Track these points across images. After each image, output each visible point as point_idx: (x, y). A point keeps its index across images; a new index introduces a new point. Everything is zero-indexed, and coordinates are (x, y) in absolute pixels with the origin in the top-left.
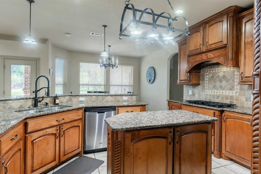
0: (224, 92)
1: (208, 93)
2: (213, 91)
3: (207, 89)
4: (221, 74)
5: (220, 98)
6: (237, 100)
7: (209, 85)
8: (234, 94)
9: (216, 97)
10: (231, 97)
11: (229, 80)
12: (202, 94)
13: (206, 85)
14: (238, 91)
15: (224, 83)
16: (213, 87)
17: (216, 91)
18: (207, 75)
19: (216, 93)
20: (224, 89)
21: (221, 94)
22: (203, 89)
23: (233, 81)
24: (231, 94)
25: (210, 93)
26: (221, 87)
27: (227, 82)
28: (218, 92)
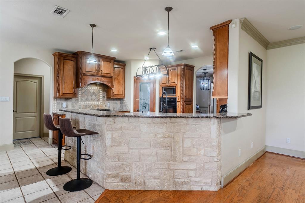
0: (94, 102)
1: (81, 104)
2: (86, 103)
3: (80, 101)
4: (92, 91)
5: (91, 107)
6: (101, 107)
7: (83, 98)
8: (100, 104)
9: (88, 107)
10: (98, 106)
11: (97, 95)
12: (75, 105)
13: (79, 98)
14: (102, 102)
15: (94, 97)
16: (86, 99)
17: (88, 103)
18: (80, 90)
19: (88, 104)
20: (94, 101)
21: (92, 104)
22: (77, 102)
23: (99, 96)
24: (98, 104)
25: (84, 104)
26: (92, 99)
27: (96, 96)
28: (90, 103)
